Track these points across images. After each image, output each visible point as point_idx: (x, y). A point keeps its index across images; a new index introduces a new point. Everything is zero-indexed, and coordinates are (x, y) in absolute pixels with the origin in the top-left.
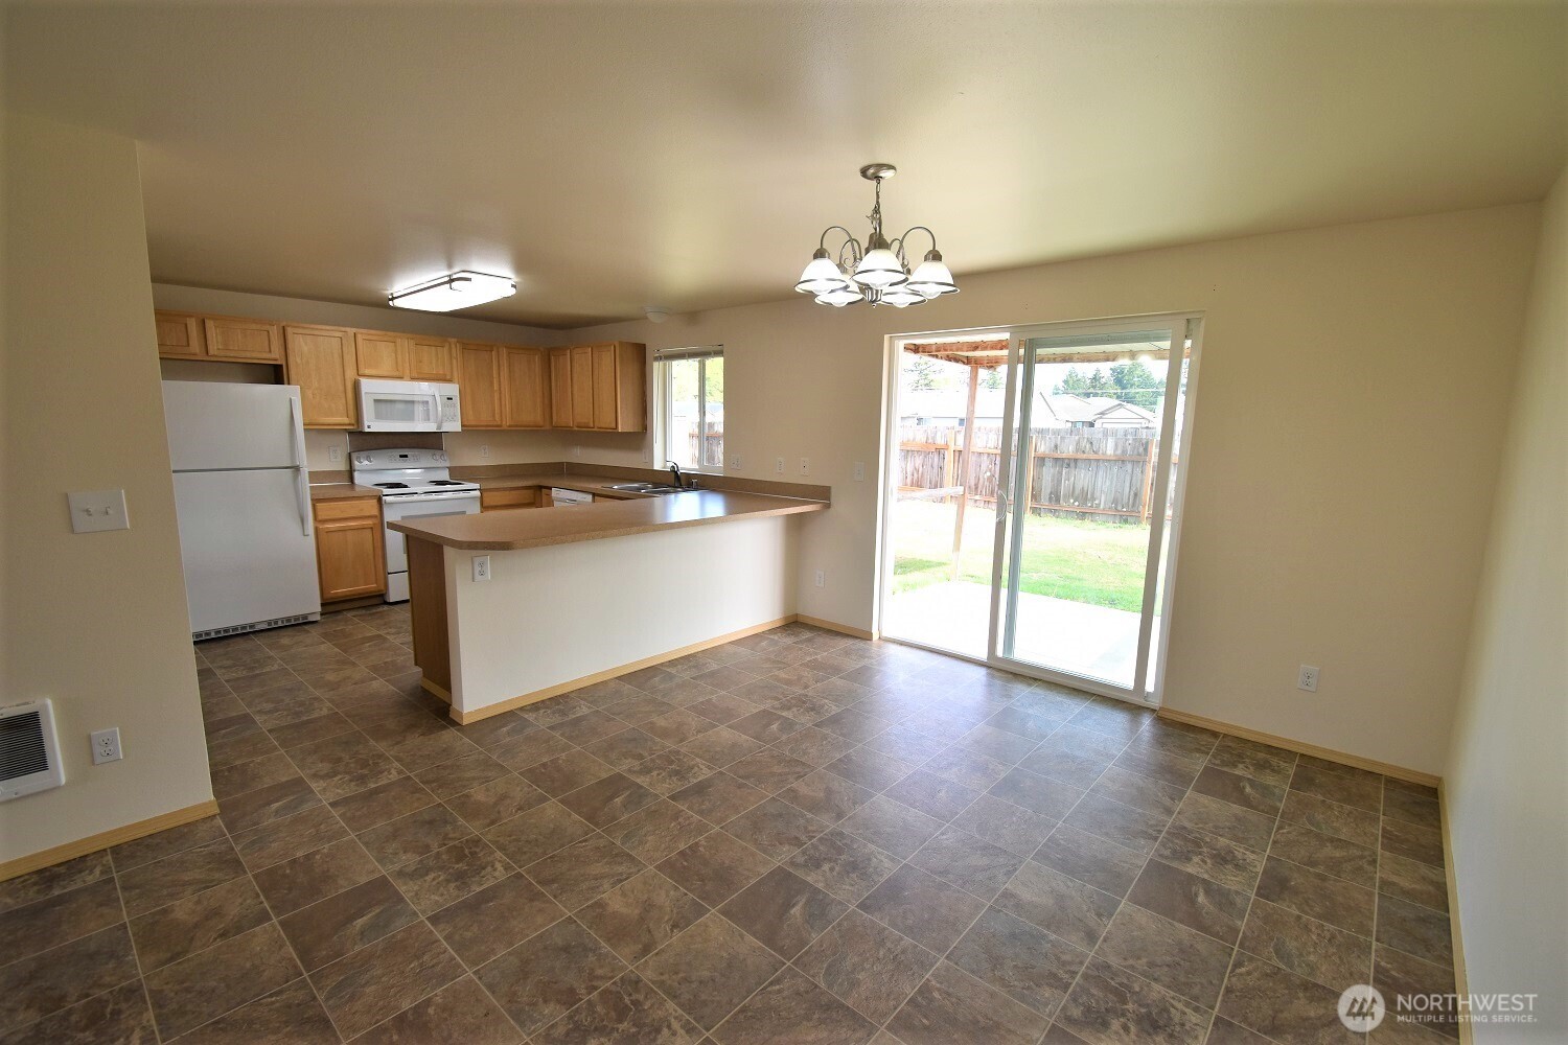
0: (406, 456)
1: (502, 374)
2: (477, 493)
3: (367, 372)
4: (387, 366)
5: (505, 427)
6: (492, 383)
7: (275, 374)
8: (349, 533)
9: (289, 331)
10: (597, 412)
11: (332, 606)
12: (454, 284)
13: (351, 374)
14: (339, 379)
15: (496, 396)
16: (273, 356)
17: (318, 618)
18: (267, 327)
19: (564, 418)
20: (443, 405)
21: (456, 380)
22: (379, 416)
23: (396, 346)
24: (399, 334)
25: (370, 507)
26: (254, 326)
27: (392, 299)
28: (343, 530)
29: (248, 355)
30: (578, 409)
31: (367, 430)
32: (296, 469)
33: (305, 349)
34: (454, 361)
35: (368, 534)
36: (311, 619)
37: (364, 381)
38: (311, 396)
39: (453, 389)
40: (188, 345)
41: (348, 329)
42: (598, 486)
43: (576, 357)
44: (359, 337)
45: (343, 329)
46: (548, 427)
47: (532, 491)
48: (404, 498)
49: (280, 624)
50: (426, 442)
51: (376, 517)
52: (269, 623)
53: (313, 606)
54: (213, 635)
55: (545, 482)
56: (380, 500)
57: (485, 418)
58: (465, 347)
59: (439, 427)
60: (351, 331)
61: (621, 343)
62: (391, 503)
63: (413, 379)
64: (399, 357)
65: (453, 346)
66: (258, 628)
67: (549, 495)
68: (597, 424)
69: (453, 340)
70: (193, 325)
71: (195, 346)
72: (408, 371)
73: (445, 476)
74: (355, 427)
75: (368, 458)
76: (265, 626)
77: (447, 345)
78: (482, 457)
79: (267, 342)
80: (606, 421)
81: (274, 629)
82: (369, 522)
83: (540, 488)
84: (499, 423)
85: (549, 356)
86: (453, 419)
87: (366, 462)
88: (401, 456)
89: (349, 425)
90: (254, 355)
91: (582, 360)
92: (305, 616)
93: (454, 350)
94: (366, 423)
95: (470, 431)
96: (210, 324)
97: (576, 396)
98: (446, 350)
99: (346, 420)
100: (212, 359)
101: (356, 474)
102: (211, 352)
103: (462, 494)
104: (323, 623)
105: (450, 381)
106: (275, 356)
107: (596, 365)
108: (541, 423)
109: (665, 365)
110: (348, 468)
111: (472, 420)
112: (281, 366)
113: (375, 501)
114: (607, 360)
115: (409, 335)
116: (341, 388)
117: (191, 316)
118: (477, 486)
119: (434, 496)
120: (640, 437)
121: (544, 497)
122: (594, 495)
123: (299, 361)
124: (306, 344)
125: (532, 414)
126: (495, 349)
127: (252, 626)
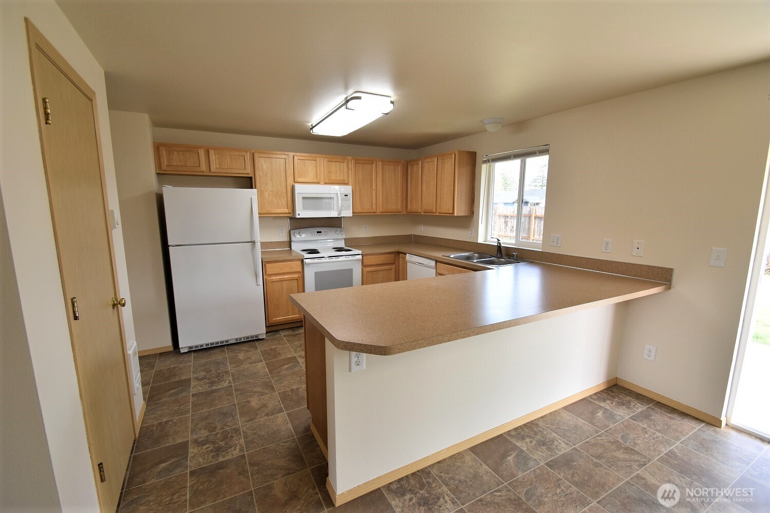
0: (320, 232)
1: (378, 177)
2: (360, 257)
3: (300, 180)
4: (311, 176)
5: (378, 213)
6: (371, 184)
7: (248, 182)
8: (284, 283)
9: (256, 155)
10: (439, 202)
11: (273, 328)
12: (350, 104)
13: (290, 181)
14: (283, 185)
15: (374, 192)
16: (246, 172)
17: (265, 337)
18: (244, 153)
19: (415, 207)
20: (342, 200)
21: (351, 184)
22: (305, 208)
23: (316, 163)
24: (318, 155)
25: (297, 266)
26: (237, 153)
27: (312, 129)
28: (281, 281)
29: (233, 171)
30: (425, 200)
31: (298, 217)
32: (253, 242)
33: (265, 166)
34: (350, 171)
35: (295, 283)
36: (261, 337)
37: (297, 186)
38: (267, 196)
39: (348, 189)
40: (200, 166)
41: (290, 153)
42: (439, 255)
43: (426, 164)
44: (295, 157)
45: (287, 153)
46: (404, 213)
47: (393, 255)
48: (316, 260)
49: (243, 340)
50: (333, 223)
51: (299, 272)
52: (237, 340)
53: (261, 330)
54: (205, 347)
55: (402, 249)
56: (302, 261)
57: (367, 207)
58: (357, 162)
59: (339, 214)
60: (291, 154)
61: (460, 152)
62: (309, 264)
63: (326, 183)
64: (318, 170)
65: (350, 162)
66: (230, 342)
67: (404, 258)
68: (438, 210)
69: (349, 158)
70: (202, 152)
71: (204, 167)
72: (323, 178)
73: (342, 244)
74: (292, 215)
75: (299, 233)
76: (235, 342)
77: (346, 161)
78: (363, 232)
79: (243, 163)
80: (445, 208)
81: (239, 343)
82: (296, 276)
83: (399, 253)
84: (375, 211)
85: (407, 166)
86: (348, 209)
87: (298, 236)
88: (318, 232)
89: (289, 213)
90: (237, 171)
91: (429, 167)
92: (257, 336)
93: (350, 164)
94: (297, 212)
95: (358, 216)
96: (212, 152)
97: (424, 191)
98: (345, 164)
99: (287, 211)
100: (213, 174)
101: (292, 244)
102: (212, 170)
103: (351, 258)
104: (267, 340)
105: (347, 184)
106: (248, 171)
107: (440, 169)
108: (400, 211)
109: (490, 166)
110: (289, 240)
111: (359, 210)
112: (251, 178)
113: (299, 262)
114: (448, 165)
115: (324, 156)
116: (285, 191)
117: (201, 148)
118: (360, 252)
119: (334, 259)
120: (469, 219)
121: (401, 260)
122: (437, 261)
123: (261, 174)
124: (265, 163)
125: (396, 205)
126: (375, 162)
127: (227, 341)
